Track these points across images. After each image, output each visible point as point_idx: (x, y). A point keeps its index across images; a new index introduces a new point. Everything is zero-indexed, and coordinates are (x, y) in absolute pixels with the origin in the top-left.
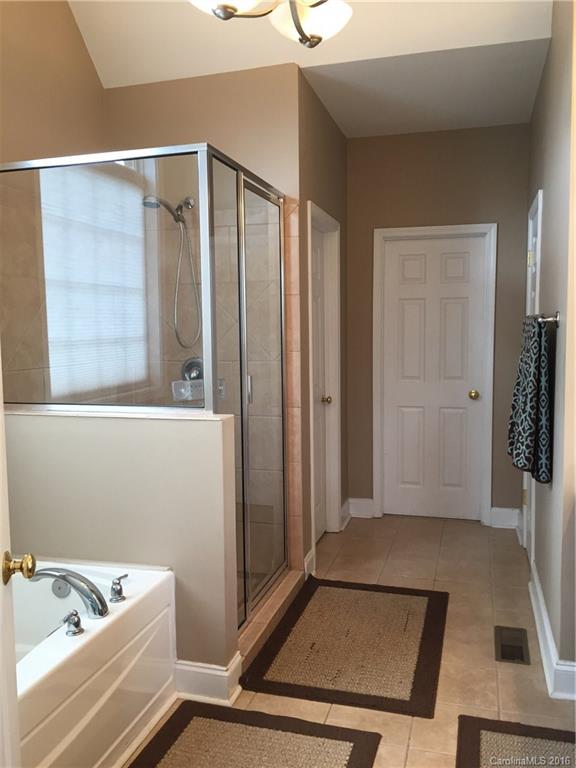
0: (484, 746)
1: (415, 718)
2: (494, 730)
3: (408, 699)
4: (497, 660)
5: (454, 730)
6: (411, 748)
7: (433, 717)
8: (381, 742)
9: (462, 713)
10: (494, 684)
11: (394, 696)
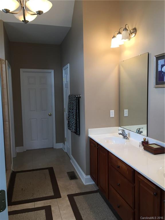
0: (76, 200)
1: (57, 199)
2: (76, 196)
3: (53, 195)
4: (70, 180)
5: (67, 199)
6: (59, 206)
7: (61, 197)
8: (52, 207)
9: (67, 194)
10: (72, 186)
11: (50, 195)
